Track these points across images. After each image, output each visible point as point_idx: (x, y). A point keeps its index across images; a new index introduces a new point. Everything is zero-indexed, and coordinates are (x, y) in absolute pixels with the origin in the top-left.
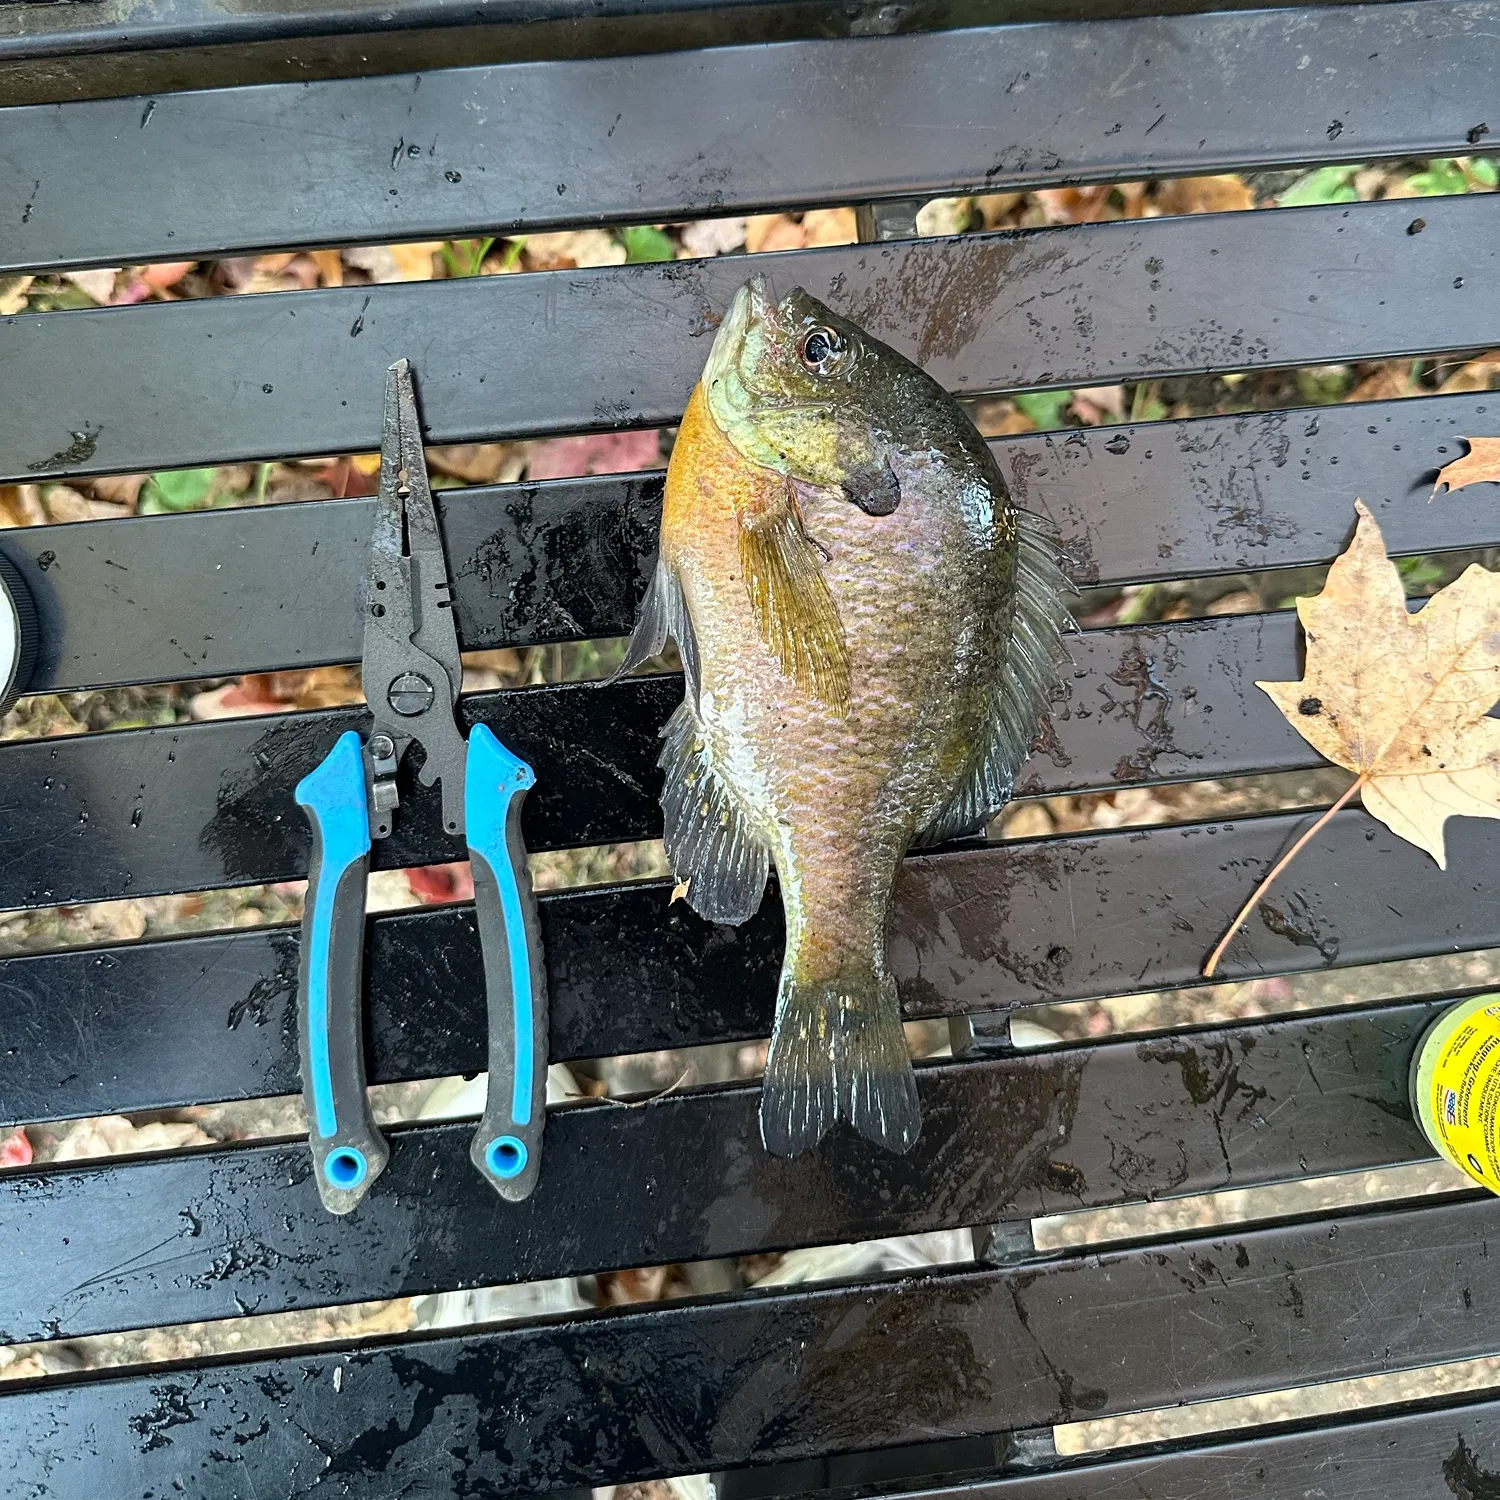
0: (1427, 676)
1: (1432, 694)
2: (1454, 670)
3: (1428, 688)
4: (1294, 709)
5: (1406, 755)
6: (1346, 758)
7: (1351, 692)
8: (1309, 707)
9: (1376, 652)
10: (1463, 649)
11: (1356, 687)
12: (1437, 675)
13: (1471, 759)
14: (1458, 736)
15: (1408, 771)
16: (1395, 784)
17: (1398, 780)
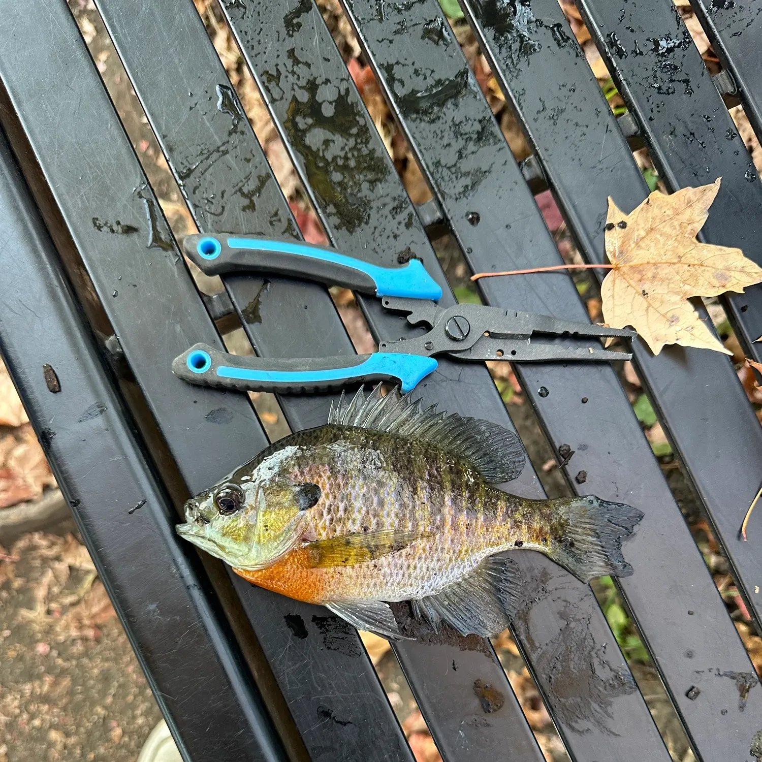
1: (674, 264)
2: (693, 265)
3: (675, 260)
5: (639, 277)
6: (614, 255)
8: (623, 225)
9: (668, 231)
10: (705, 264)
11: (646, 233)
12: (683, 260)
15: (634, 285)
16: (625, 285)
17: (627, 285)
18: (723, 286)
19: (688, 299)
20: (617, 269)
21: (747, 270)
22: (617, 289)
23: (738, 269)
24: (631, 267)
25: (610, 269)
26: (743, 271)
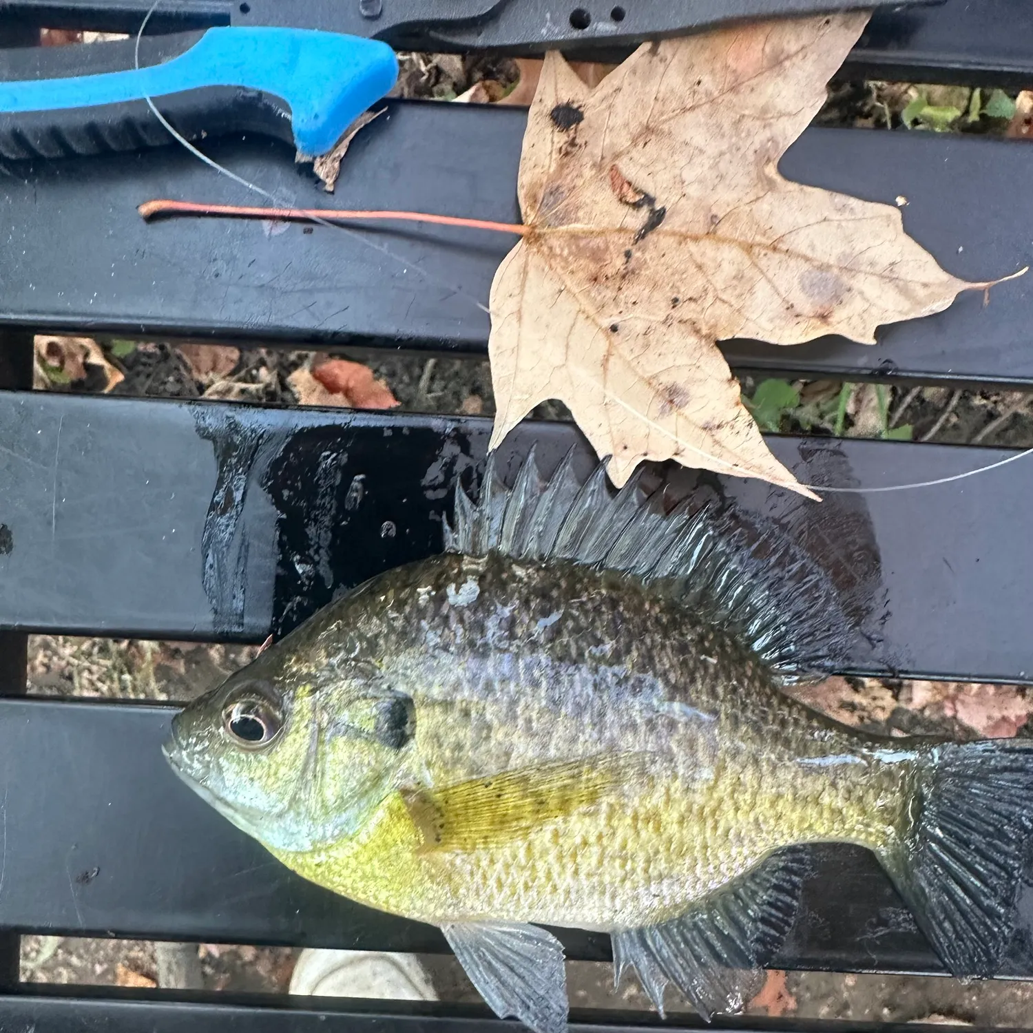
0: (714, 220)
1: (696, 239)
2: (749, 248)
3: (700, 228)
4: (550, 104)
5: (593, 267)
6: (533, 199)
7: (624, 142)
8: (566, 116)
9: (698, 138)
10: (784, 247)
11: (634, 142)
12: (724, 230)
13: (651, 365)
14: (667, 322)
15: (576, 290)
16: (549, 287)
17: (557, 287)
18: (824, 317)
19: (720, 345)
20: (535, 238)
21: (904, 272)
22: (528, 297)
23: (878, 269)
24: (574, 237)
25: (520, 237)
26: (890, 276)
